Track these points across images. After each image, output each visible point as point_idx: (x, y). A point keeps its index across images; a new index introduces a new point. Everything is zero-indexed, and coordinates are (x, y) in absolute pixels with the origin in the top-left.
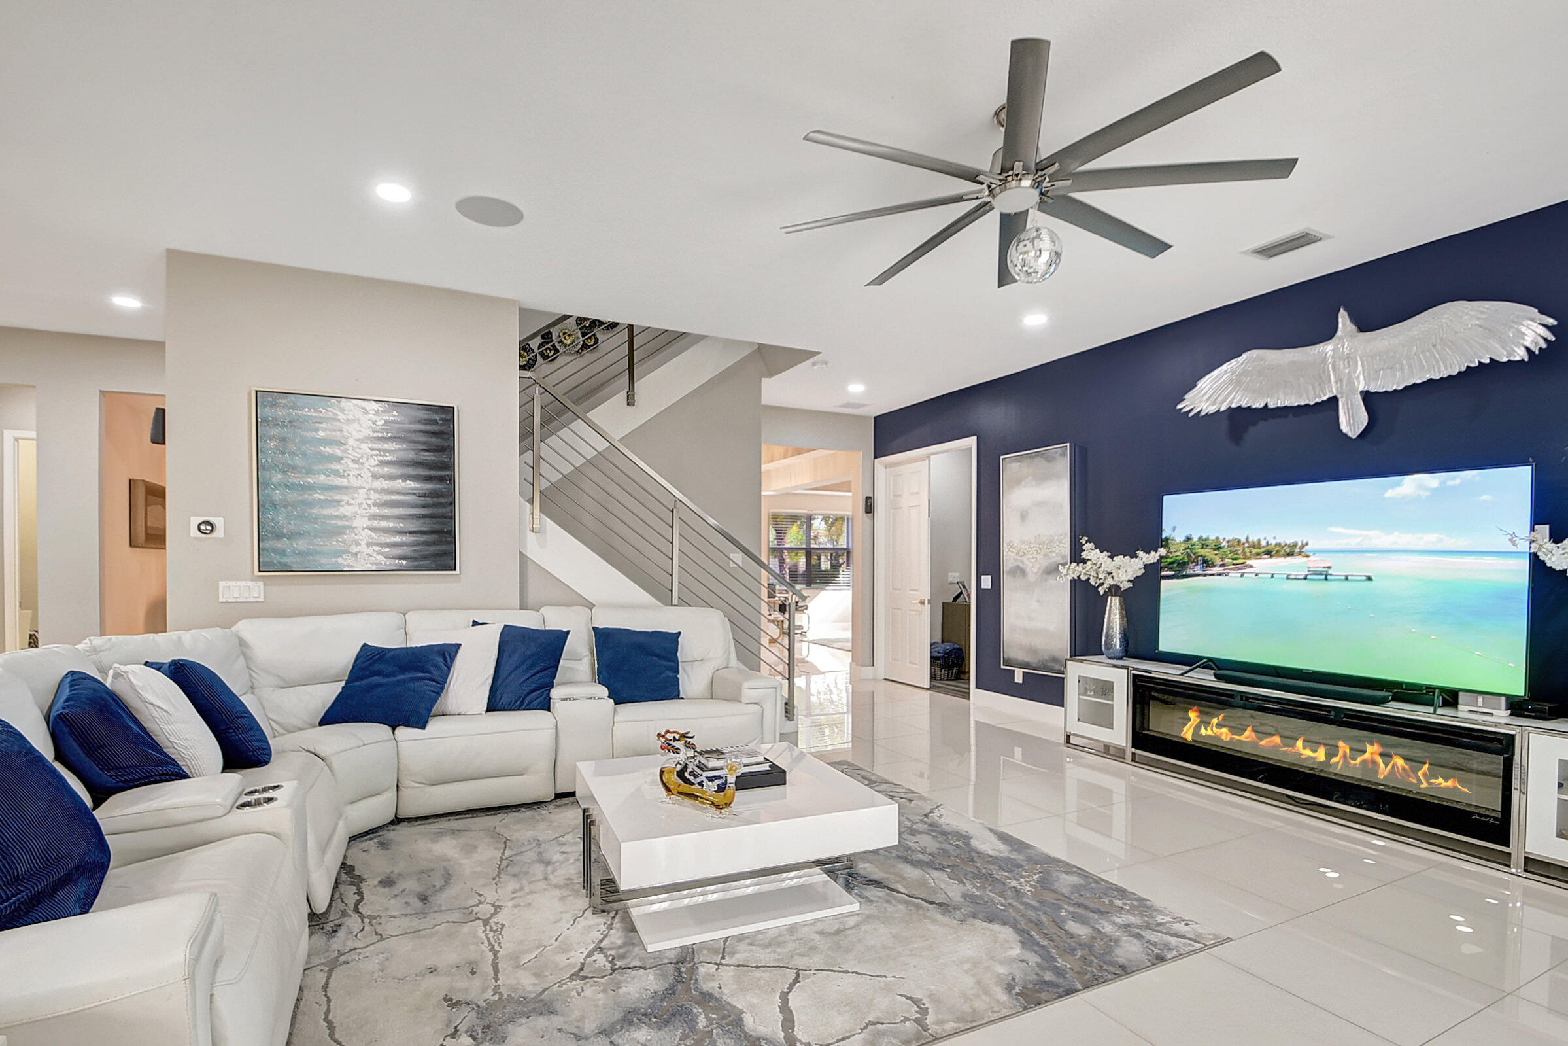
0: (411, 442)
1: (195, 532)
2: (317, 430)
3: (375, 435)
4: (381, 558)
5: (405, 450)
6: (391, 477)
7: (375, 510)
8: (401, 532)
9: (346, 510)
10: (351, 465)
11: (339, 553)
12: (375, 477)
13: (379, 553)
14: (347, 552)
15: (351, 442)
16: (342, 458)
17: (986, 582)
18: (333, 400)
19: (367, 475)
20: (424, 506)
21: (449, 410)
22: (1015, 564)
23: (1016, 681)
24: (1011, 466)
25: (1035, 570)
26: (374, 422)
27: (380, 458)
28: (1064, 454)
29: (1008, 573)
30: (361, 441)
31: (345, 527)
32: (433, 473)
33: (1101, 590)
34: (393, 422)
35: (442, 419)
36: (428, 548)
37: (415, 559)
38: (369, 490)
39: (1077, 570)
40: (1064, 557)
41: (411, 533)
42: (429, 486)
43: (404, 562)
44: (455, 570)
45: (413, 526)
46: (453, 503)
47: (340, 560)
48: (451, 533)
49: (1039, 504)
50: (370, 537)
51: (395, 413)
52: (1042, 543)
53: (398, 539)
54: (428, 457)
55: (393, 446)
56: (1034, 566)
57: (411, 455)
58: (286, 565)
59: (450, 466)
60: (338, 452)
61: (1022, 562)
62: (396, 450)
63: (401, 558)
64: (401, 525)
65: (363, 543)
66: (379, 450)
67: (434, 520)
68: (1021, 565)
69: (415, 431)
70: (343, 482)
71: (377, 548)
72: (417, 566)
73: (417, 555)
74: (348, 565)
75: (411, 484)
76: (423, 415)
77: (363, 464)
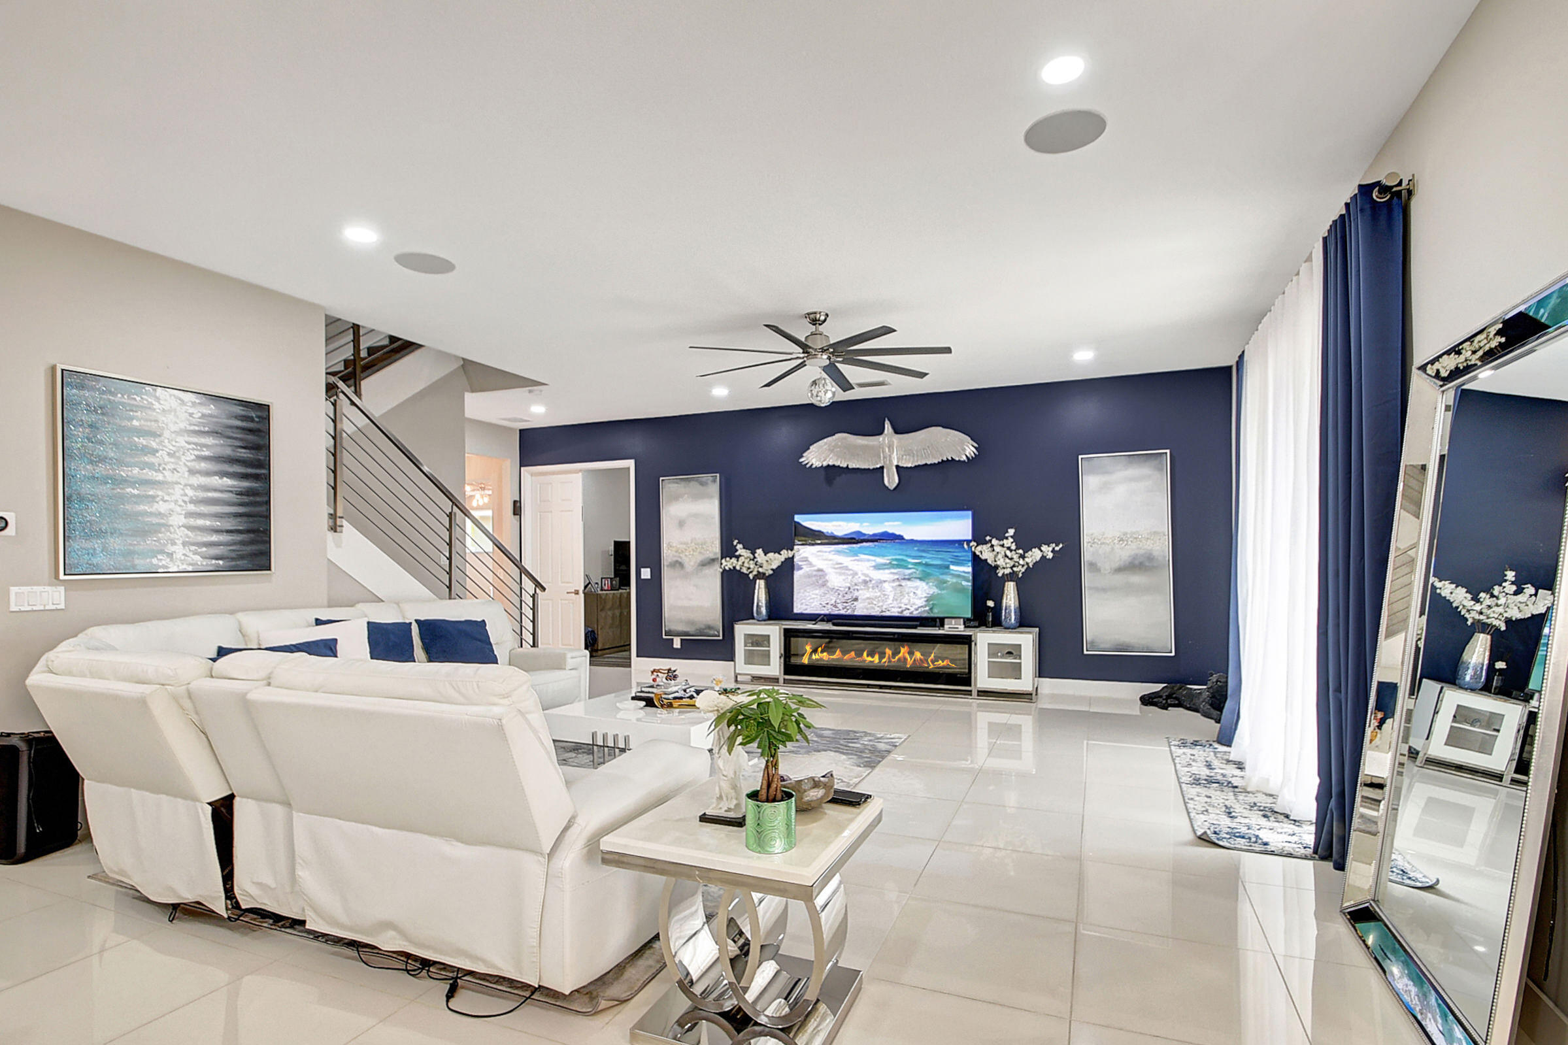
2: (131, 419)
3: (192, 428)
4: (197, 558)
5: (222, 445)
6: (208, 474)
7: (192, 508)
8: (218, 531)
9: (162, 507)
10: (167, 459)
11: (155, 553)
12: (192, 472)
13: (195, 553)
14: (162, 552)
15: (167, 434)
16: (157, 451)
17: (646, 573)
18: (148, 388)
19: (183, 470)
20: (241, 505)
21: (264, 409)
22: (675, 559)
23: (675, 646)
24: (669, 487)
25: (692, 563)
26: (191, 415)
27: (196, 453)
28: (714, 481)
29: (668, 566)
30: (180, 433)
32: (250, 471)
33: (751, 576)
34: (211, 416)
35: (258, 417)
36: (244, 548)
37: (233, 559)
38: (186, 485)
39: (729, 564)
40: (716, 554)
41: (228, 532)
42: (246, 484)
43: (221, 562)
44: (270, 570)
45: (230, 524)
46: (268, 503)
47: (155, 561)
48: (267, 532)
49: (696, 516)
50: (187, 536)
51: (212, 406)
52: (698, 544)
53: (214, 538)
54: (244, 454)
55: (210, 441)
56: (690, 562)
57: (228, 452)
59: (265, 464)
60: (154, 445)
61: (681, 557)
62: (213, 445)
63: (217, 559)
65: (179, 542)
67: (251, 519)
68: (680, 560)
69: (231, 427)
71: (193, 548)
72: (232, 566)
73: (233, 555)
74: (164, 566)
77: (179, 458)
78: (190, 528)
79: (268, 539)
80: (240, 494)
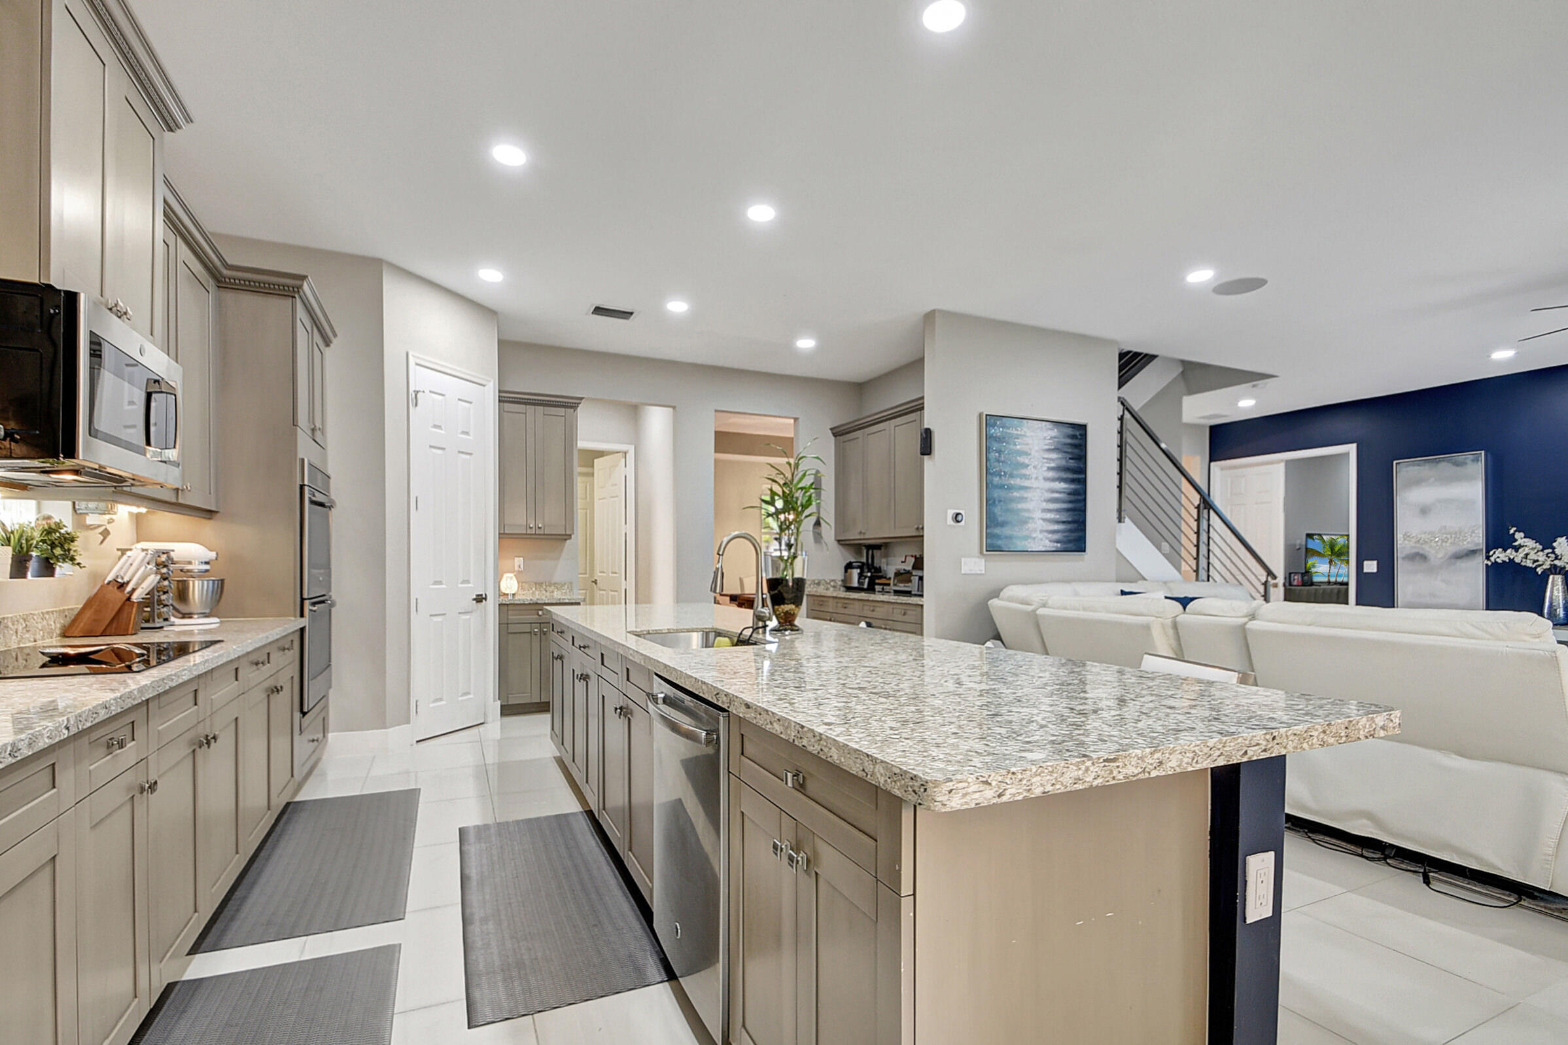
0: (1065, 452)
1: (950, 521)
2: (1016, 444)
3: (1046, 447)
4: (1047, 541)
5: (1061, 458)
6: (1053, 480)
7: (1045, 505)
8: (1058, 522)
9: (1030, 505)
10: (1033, 470)
11: (1026, 538)
12: (1046, 479)
13: (1046, 538)
14: (1030, 537)
15: (1033, 453)
16: (1028, 466)
17: (1371, 566)
19: (1041, 478)
20: (1070, 502)
21: (1083, 427)
22: (1414, 551)
24: (1405, 471)
25: (1440, 555)
26: (1046, 437)
27: (1048, 465)
28: (1477, 460)
29: (1404, 558)
30: (1038, 452)
31: (1030, 518)
32: (1075, 476)
33: (1539, 571)
34: (1055, 437)
35: (1080, 435)
36: (1074, 534)
37: (1065, 543)
38: (1042, 489)
39: (1500, 556)
40: (1478, 544)
41: (1064, 522)
42: (1073, 486)
43: (1059, 545)
44: (1086, 551)
45: (1064, 517)
46: (1085, 500)
47: (1026, 543)
48: (1084, 523)
49: (1447, 502)
50: (1042, 525)
51: (1056, 430)
52: (1450, 533)
53: (1056, 527)
54: (1072, 463)
55: (1054, 456)
56: (1437, 554)
57: (1063, 463)
58: (999, 547)
59: (1083, 471)
60: (1026, 461)
61: (1423, 549)
62: (1057, 458)
63: (1057, 542)
64: (1058, 516)
65: (1038, 530)
66: (1047, 459)
67: (1076, 513)
68: (1421, 552)
69: (1065, 444)
70: (1029, 483)
71: (1046, 534)
72: (1066, 548)
73: (1065, 540)
74: (1031, 547)
75: (1063, 485)
76: (1070, 431)
77: (1039, 469)
78: (1044, 520)
79: (1083, 527)
80: (1069, 494)
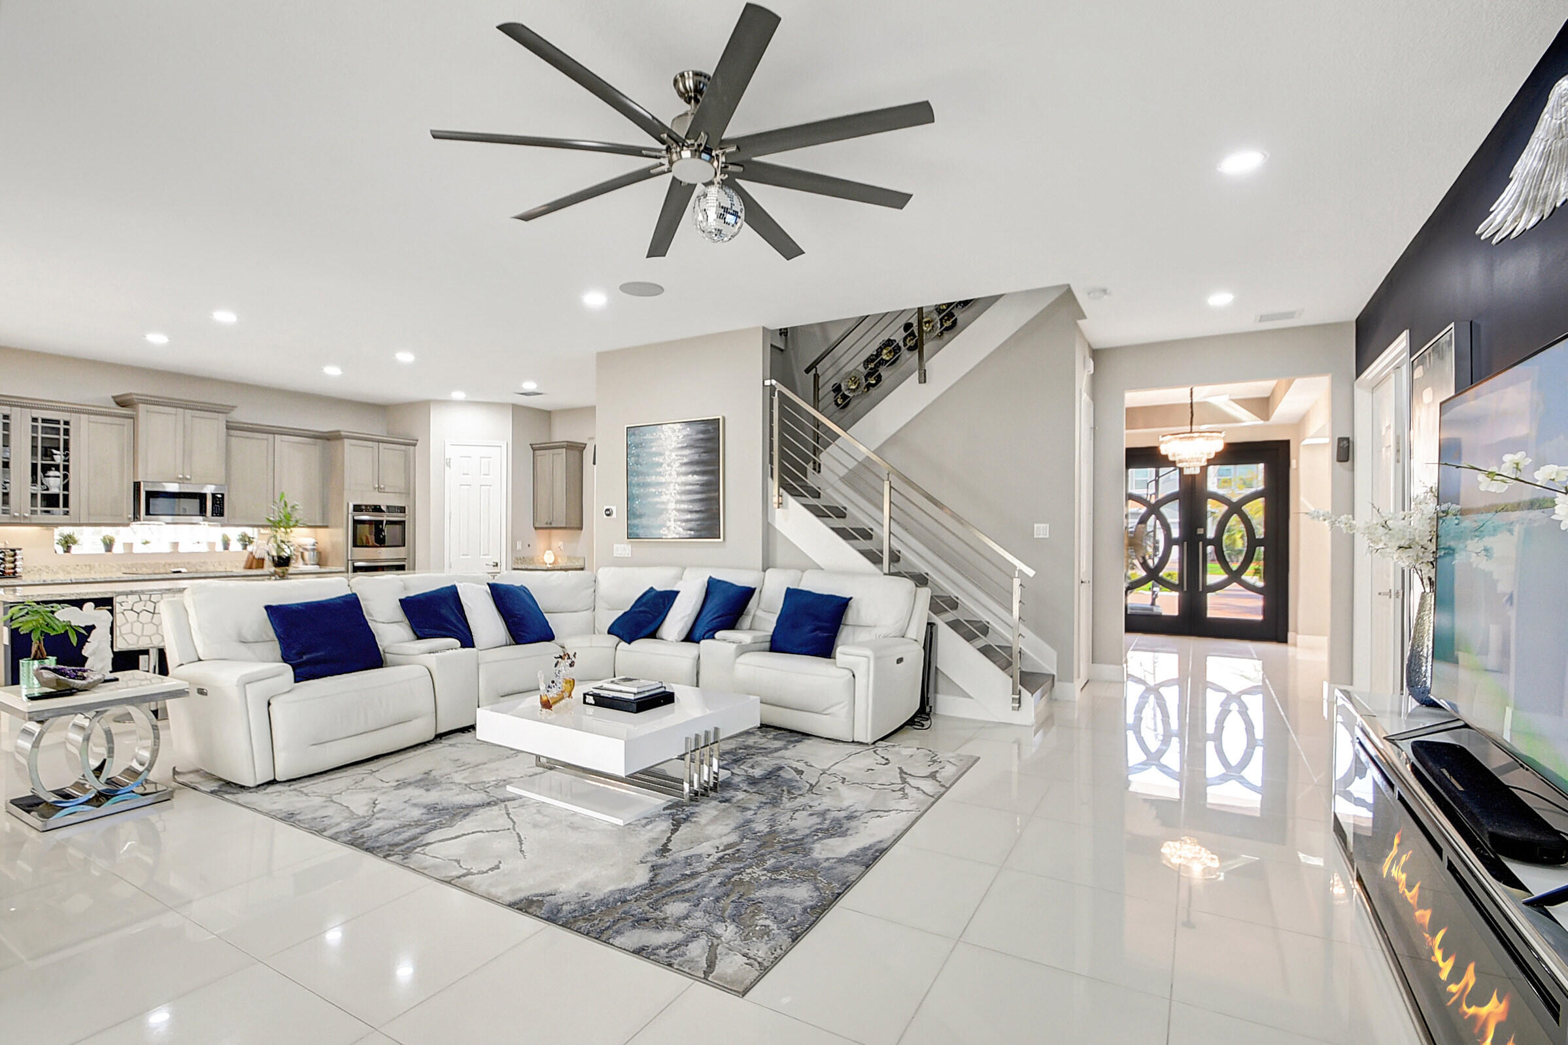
0: (697, 447)
2: (652, 447)
3: (680, 445)
4: (681, 529)
5: (693, 454)
6: (687, 474)
7: (678, 497)
8: (691, 512)
9: (664, 498)
10: (667, 468)
11: (661, 527)
12: (679, 474)
13: (680, 526)
14: (665, 526)
15: (667, 453)
16: (663, 464)
18: (659, 427)
19: (674, 473)
20: (702, 492)
21: (717, 421)
26: (678, 437)
27: (681, 461)
30: (671, 451)
31: (664, 509)
32: (707, 468)
34: (688, 435)
35: (713, 429)
36: (705, 522)
37: (698, 531)
38: (676, 483)
41: (696, 512)
42: (705, 478)
43: (692, 533)
44: (719, 538)
45: (697, 507)
46: (718, 489)
47: (661, 532)
48: (718, 511)
50: (676, 515)
51: (688, 429)
53: (689, 516)
54: (705, 457)
55: (687, 452)
57: (696, 457)
58: (638, 534)
59: (717, 462)
60: (661, 461)
62: (689, 454)
63: (691, 530)
64: (691, 507)
65: (672, 520)
66: (680, 456)
67: (708, 502)
69: (698, 440)
70: (662, 479)
71: (679, 523)
72: (698, 535)
73: (699, 528)
74: (665, 535)
75: (696, 477)
76: (701, 427)
77: (672, 467)
78: (678, 510)
80: (702, 485)
